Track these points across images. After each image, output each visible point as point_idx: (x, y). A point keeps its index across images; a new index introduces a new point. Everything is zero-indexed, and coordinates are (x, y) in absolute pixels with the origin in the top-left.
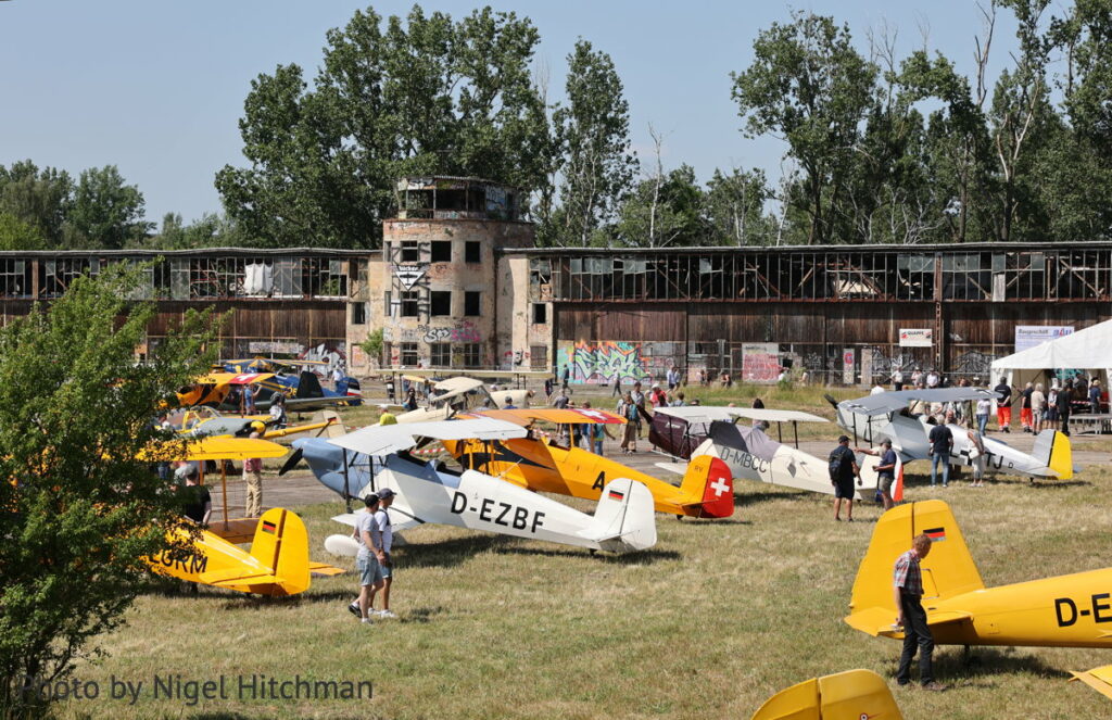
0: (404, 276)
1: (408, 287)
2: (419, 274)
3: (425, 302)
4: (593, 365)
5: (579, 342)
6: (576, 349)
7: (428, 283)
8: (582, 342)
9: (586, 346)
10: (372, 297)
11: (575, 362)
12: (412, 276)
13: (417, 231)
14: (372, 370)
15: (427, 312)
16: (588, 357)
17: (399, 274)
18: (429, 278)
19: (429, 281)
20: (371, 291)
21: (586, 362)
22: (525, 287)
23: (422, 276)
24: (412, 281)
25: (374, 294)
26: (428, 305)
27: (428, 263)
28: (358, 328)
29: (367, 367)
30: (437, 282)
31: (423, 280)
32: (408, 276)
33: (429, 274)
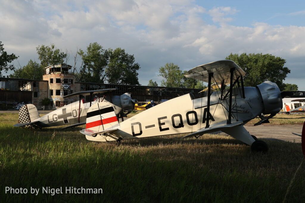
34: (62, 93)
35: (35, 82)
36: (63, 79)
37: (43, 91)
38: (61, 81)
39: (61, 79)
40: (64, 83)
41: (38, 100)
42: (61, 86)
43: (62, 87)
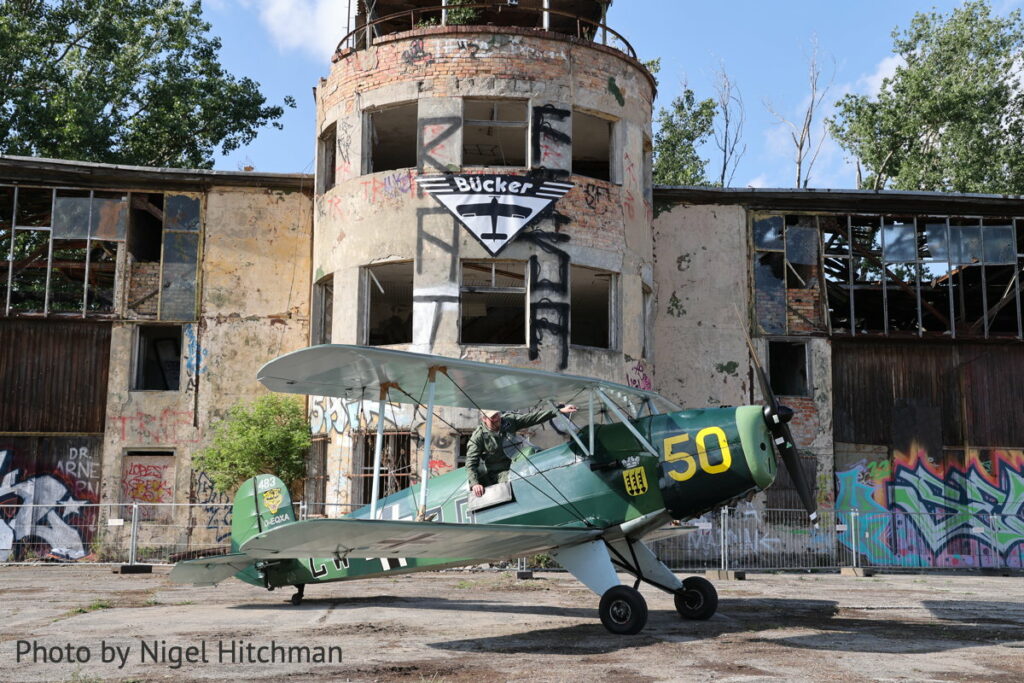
0: (479, 210)
1: (494, 245)
2: (537, 205)
3: (555, 298)
4: (950, 512)
5: (906, 451)
6: (896, 469)
7: (565, 238)
8: (915, 450)
9: (928, 460)
10: (211, 310)
11: (892, 506)
12: (506, 211)
13: (533, 68)
14: (200, 530)
15: (559, 330)
16: (936, 491)
17: (452, 202)
18: (566, 220)
19: (565, 229)
20: (209, 290)
21: (930, 506)
22: (743, 294)
23: (546, 214)
24: (512, 225)
25: (220, 300)
26: (561, 308)
27: (563, 173)
28: (153, 402)
29: (183, 522)
30: (586, 236)
31: (548, 227)
32: (494, 210)
33: (567, 208)
34: (440, 300)
35: (158, 200)
36: (455, 108)
37: (252, 307)
38: (429, 134)
39: (423, 112)
40: (467, 160)
41: (186, 431)
42: (422, 212)
43: (432, 223)
